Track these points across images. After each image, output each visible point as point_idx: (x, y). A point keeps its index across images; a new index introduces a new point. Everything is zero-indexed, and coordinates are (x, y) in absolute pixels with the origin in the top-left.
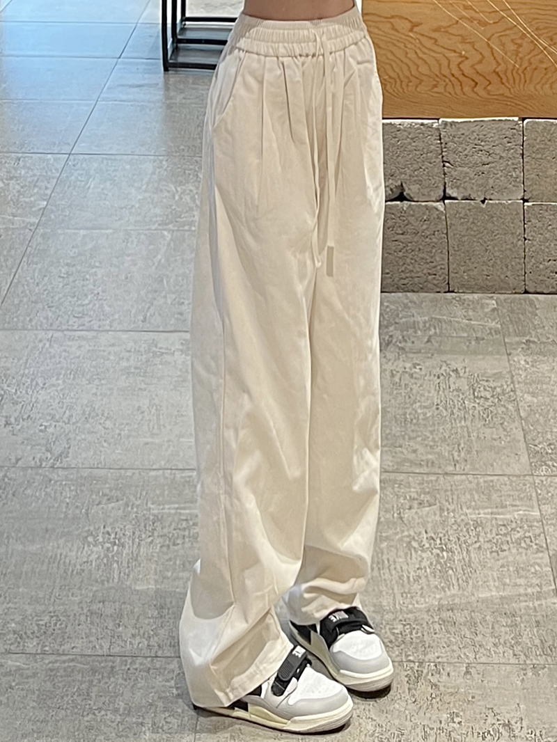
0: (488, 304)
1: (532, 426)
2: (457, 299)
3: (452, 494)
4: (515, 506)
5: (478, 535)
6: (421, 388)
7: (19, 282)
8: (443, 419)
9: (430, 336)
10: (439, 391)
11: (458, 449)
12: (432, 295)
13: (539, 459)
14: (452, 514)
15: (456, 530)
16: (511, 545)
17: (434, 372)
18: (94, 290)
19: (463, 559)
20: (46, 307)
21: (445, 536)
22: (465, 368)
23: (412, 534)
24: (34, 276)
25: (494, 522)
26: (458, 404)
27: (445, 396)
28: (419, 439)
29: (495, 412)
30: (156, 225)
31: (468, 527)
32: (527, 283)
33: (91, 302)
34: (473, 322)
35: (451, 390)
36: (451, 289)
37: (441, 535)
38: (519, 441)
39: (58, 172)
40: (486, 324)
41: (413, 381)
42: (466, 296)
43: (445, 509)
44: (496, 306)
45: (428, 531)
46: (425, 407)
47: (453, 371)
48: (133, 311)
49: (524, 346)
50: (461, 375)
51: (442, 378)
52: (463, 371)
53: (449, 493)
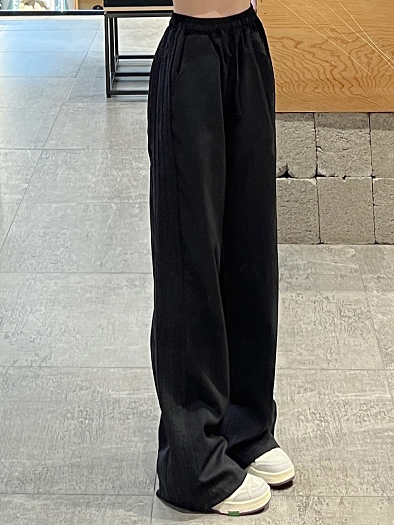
0: (349, 252)
1: (383, 336)
2: (327, 248)
3: (327, 383)
4: (373, 390)
5: (346, 411)
6: (303, 310)
7: (10, 240)
8: (319, 331)
9: (308, 274)
10: (315, 313)
11: (330, 351)
12: (309, 246)
13: (389, 358)
14: (327, 397)
15: (330, 407)
16: (371, 418)
17: (311, 299)
18: (65, 244)
19: (336, 427)
20: (30, 257)
21: (322, 411)
22: (334, 296)
23: (300, 410)
24: (21, 236)
25: (357, 401)
26: (329, 321)
27: (320, 316)
28: (303, 346)
29: (356, 326)
30: (106, 200)
31: (338, 405)
32: (376, 236)
33: (62, 252)
34: (338, 264)
35: (324, 311)
36: (321, 242)
37: (319, 411)
38: (374, 346)
39: (35, 163)
40: (348, 265)
41: (297, 305)
42: (333, 247)
43: (322, 393)
44: (354, 253)
45: (311, 408)
46: (307, 323)
47: (325, 298)
48: (93, 259)
49: (375, 280)
50: (331, 301)
51: (317, 303)
52: (332, 298)
53: (325, 383)
